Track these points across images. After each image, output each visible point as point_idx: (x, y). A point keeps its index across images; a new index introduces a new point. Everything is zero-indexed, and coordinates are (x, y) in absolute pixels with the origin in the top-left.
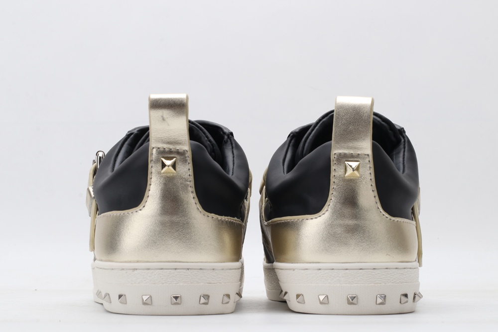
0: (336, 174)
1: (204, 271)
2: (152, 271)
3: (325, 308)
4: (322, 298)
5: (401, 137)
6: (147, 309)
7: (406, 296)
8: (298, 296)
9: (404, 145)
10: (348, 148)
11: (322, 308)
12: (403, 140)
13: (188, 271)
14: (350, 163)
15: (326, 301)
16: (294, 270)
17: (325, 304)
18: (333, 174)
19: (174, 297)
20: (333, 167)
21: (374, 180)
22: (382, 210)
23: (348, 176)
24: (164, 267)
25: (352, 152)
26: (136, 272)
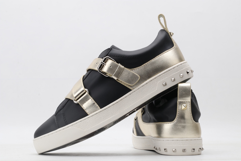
0: (179, 108)
3: (175, 153)
4: (174, 150)
7: (200, 149)
8: (165, 149)
10: (183, 100)
11: (174, 153)
14: (184, 105)
15: (175, 151)
16: (163, 140)
17: (175, 152)
18: (178, 108)
20: (178, 106)
21: (191, 110)
22: (193, 120)
23: (183, 109)
25: (184, 101)
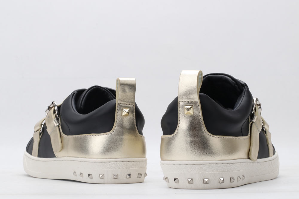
1: (140, 162)
2: (118, 163)
5: (244, 88)
6: (116, 181)
9: (245, 93)
12: (244, 90)
13: (134, 162)
14: (187, 107)
19: (128, 175)
24: (124, 161)
25: (188, 100)
26: (110, 163)
